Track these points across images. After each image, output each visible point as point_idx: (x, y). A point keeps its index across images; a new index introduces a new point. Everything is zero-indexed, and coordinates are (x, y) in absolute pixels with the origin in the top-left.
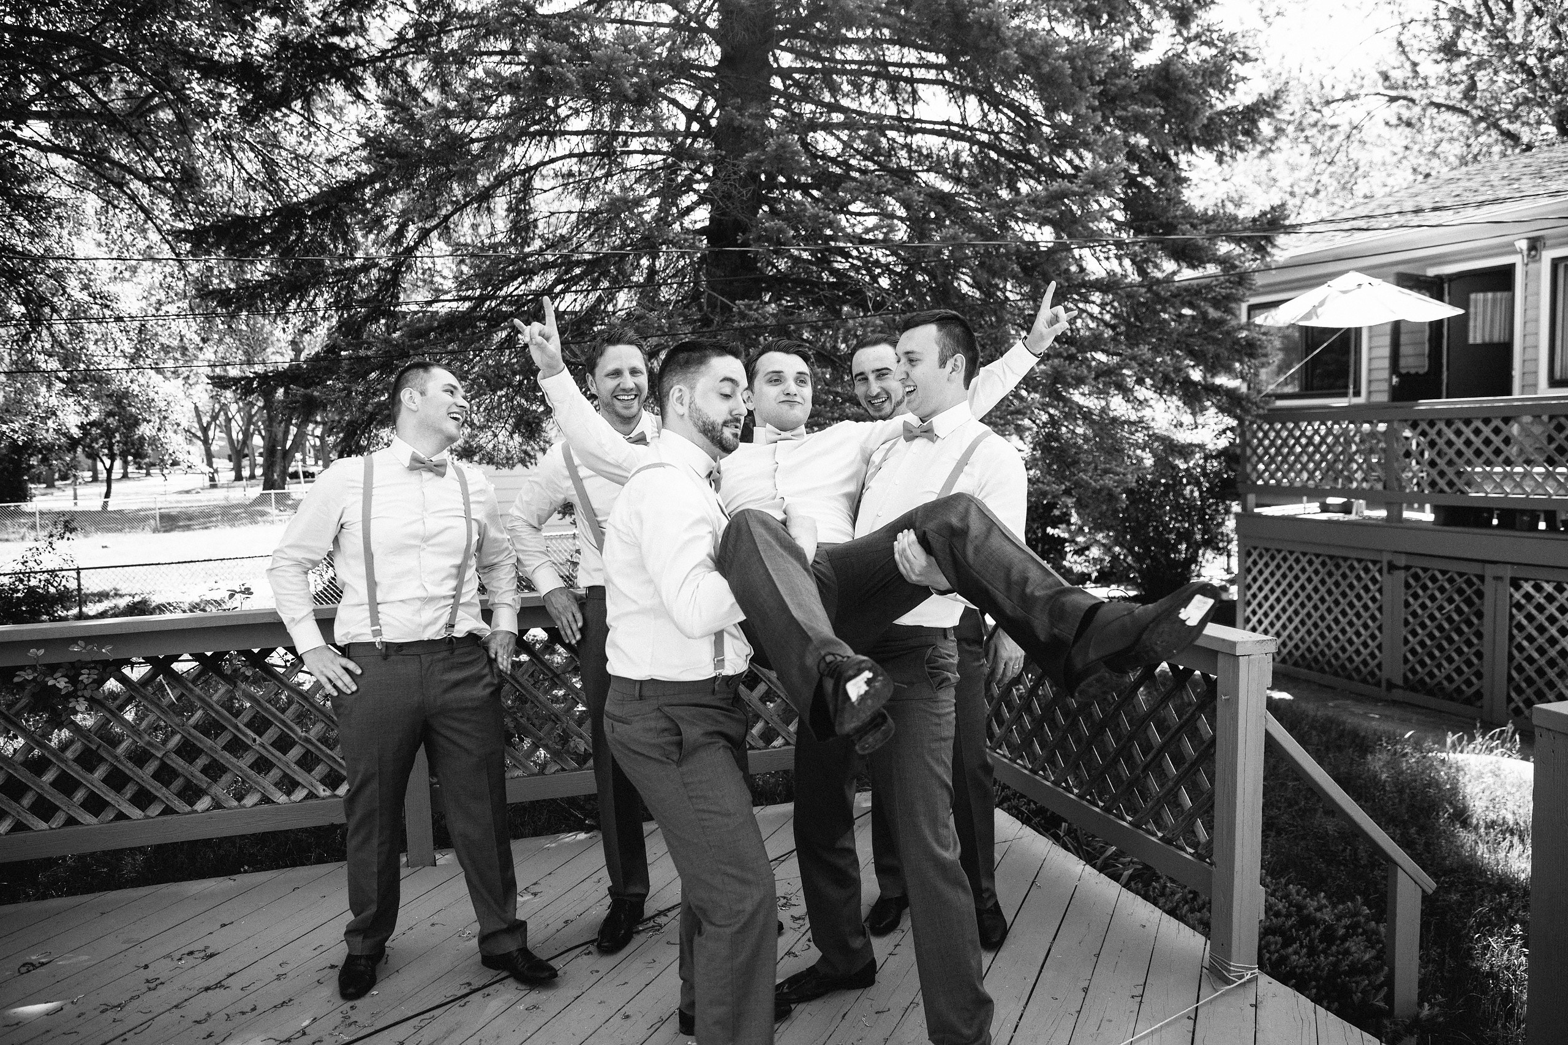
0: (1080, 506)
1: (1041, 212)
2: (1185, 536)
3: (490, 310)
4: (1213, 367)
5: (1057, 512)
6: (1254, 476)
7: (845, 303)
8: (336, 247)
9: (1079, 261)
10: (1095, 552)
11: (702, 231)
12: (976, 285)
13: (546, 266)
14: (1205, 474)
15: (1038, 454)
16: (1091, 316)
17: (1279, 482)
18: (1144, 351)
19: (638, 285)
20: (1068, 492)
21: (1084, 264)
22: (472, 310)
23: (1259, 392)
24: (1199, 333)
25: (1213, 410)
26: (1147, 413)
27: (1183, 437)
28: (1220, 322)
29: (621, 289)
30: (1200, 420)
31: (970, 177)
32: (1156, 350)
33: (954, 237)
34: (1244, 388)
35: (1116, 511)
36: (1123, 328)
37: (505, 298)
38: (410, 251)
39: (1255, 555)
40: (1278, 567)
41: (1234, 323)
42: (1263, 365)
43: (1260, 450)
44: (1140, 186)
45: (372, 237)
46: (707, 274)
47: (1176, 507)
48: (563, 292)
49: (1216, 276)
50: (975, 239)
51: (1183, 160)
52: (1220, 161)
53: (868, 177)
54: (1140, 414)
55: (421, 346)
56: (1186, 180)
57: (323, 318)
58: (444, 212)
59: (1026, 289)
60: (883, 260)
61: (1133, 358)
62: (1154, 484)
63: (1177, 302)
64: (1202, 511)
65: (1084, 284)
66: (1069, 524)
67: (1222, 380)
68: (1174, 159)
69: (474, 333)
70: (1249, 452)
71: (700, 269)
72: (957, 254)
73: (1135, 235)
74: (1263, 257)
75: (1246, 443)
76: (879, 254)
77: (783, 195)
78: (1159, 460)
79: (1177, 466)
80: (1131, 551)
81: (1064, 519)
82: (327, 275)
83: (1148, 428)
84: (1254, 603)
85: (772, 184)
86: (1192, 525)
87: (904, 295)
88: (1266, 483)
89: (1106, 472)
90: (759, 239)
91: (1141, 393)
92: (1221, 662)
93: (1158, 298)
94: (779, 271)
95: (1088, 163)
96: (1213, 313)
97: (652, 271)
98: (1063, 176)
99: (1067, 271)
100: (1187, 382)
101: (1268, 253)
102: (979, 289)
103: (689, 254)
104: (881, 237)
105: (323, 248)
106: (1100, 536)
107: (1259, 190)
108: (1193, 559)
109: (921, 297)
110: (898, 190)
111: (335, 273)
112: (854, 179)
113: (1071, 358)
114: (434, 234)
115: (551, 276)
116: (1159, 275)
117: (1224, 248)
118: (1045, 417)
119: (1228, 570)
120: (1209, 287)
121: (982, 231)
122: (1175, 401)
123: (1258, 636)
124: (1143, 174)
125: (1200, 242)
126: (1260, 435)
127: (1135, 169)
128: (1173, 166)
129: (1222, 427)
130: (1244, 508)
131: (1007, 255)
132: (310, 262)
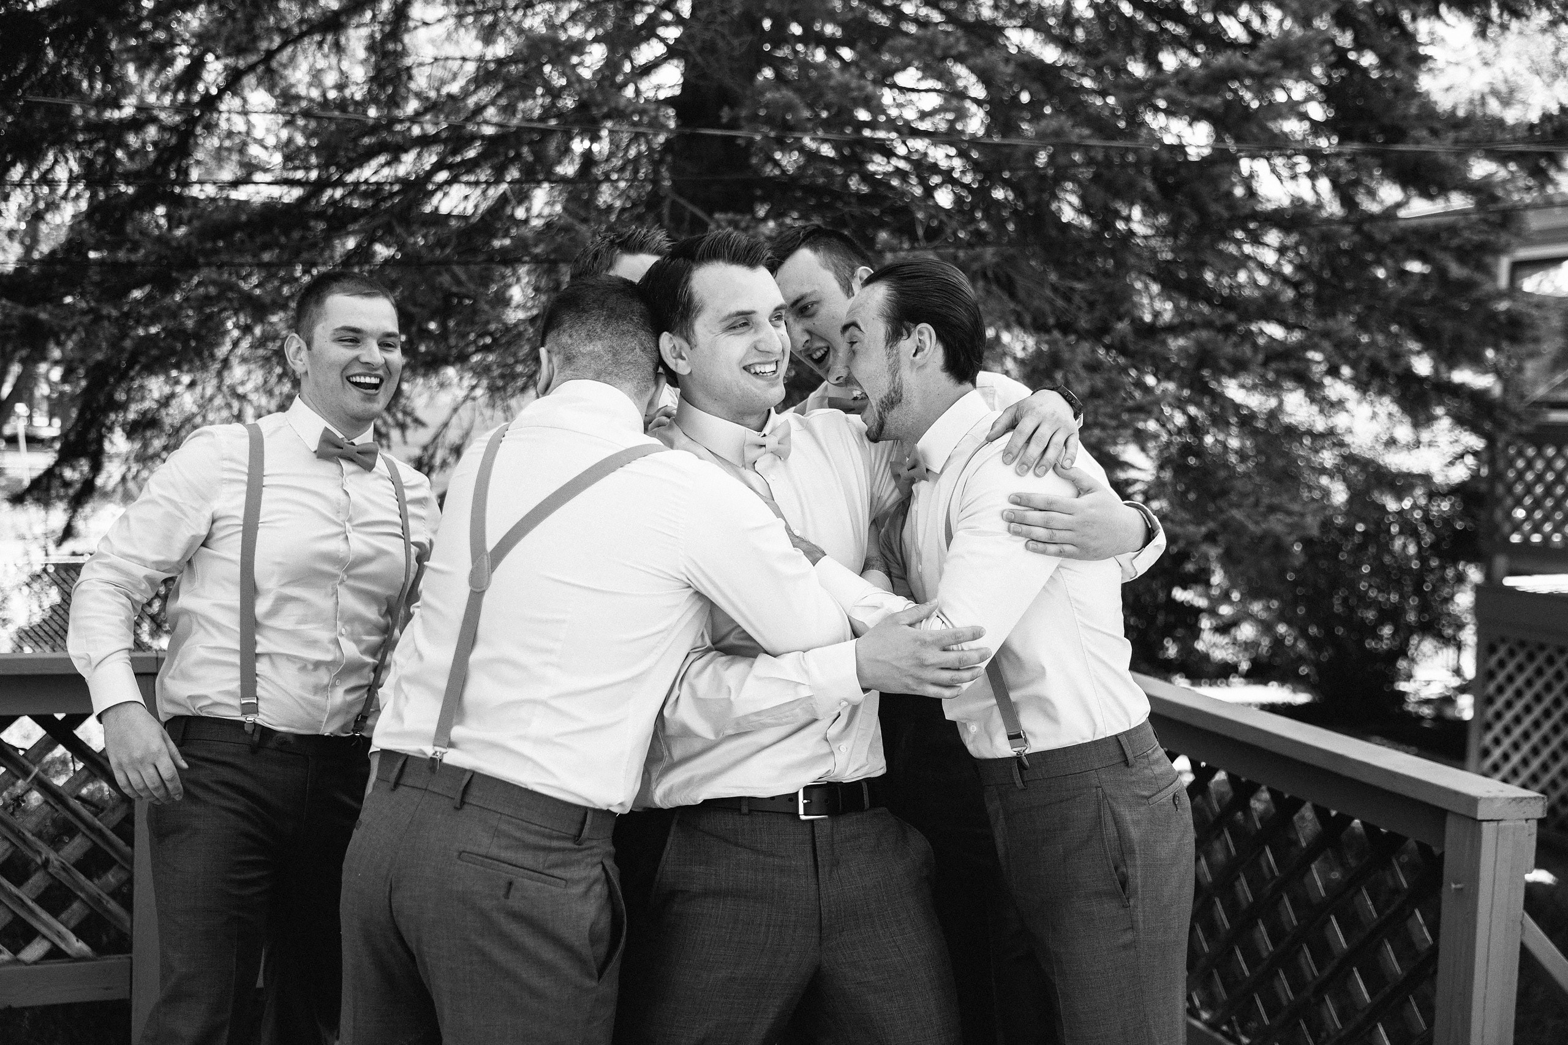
0: (1229, 560)
1: (1196, 100)
2: (1392, 615)
3: (332, 202)
4: (1449, 357)
5: (1190, 567)
6: (1507, 528)
7: (881, 225)
8: (92, 87)
9: (1248, 182)
10: (1246, 631)
11: (670, 102)
12: (1085, 209)
13: (425, 142)
14: (1427, 520)
15: (1167, 475)
16: (1262, 266)
17: (1547, 538)
18: (1345, 323)
19: (564, 180)
20: (1211, 538)
21: (1255, 184)
22: (301, 201)
23: (1522, 397)
24: (1434, 300)
25: (1445, 423)
26: (1340, 421)
27: (1397, 461)
28: (1465, 286)
29: (539, 183)
30: (1425, 436)
31: (1087, 41)
32: (1362, 324)
33: (1058, 133)
34: (1497, 390)
35: (1283, 572)
36: (1310, 288)
37: (357, 184)
38: (210, 103)
39: (1502, 652)
40: (1539, 672)
41: (1488, 287)
42: (1532, 355)
43: (1519, 488)
44: (1354, 66)
45: (149, 75)
46: (673, 170)
47: (1379, 569)
48: (449, 183)
49: (1463, 213)
50: (1089, 137)
51: (1423, 28)
52: (1482, 33)
53: (929, 32)
54: (1331, 422)
55: (216, 251)
56: (1426, 58)
57: (65, 197)
58: (264, 45)
59: (1163, 220)
60: (944, 164)
61: (1326, 334)
62: (1347, 531)
63: (1401, 250)
64: (1419, 579)
65: (1255, 216)
66: (1208, 584)
67: (1463, 376)
68: (1410, 27)
69: (303, 238)
70: (1500, 489)
71: (661, 161)
72: (1062, 160)
73: (1340, 143)
74: (1542, 187)
75: (1496, 476)
76: (940, 155)
77: (796, 52)
78: (1359, 497)
79: (1383, 507)
80: (1303, 634)
81: (1200, 579)
82: (74, 130)
83: (1341, 444)
84: (1498, 728)
85: (780, 36)
86: (1403, 597)
87: (973, 220)
88: (1526, 540)
89: (1272, 509)
90: (754, 118)
91: (1336, 389)
92: (1452, 827)
93: (1370, 243)
94: (784, 172)
95: (1272, 28)
96: (1456, 270)
97: (588, 158)
98: (1234, 45)
99: (1230, 194)
100: (1408, 377)
101: (1551, 181)
102: (1091, 216)
103: (644, 135)
104: (943, 127)
105: (71, 87)
106: (1256, 607)
107: (1537, 82)
108: (1401, 651)
109: (999, 224)
110: (975, 55)
111: (89, 127)
112: (907, 34)
113: (1227, 329)
114: (250, 80)
115: (430, 159)
116: (1374, 208)
117: (1480, 168)
118: (1179, 419)
119: (1457, 672)
120: (1452, 230)
121: (1101, 125)
122: (1387, 405)
123: (1513, 790)
124: (1360, 46)
125: (1443, 158)
126: (1520, 464)
127: (1345, 39)
128: (1410, 38)
129: (1459, 449)
130: (1489, 576)
131: (1138, 165)
132: (49, 107)
